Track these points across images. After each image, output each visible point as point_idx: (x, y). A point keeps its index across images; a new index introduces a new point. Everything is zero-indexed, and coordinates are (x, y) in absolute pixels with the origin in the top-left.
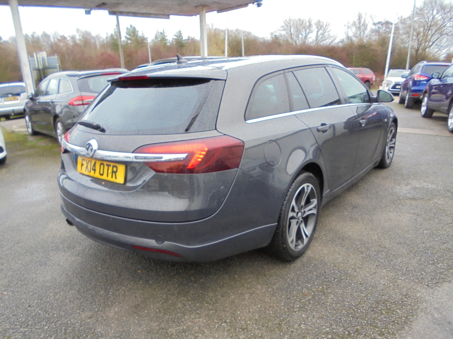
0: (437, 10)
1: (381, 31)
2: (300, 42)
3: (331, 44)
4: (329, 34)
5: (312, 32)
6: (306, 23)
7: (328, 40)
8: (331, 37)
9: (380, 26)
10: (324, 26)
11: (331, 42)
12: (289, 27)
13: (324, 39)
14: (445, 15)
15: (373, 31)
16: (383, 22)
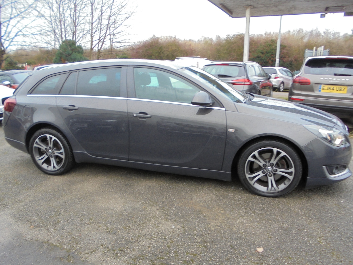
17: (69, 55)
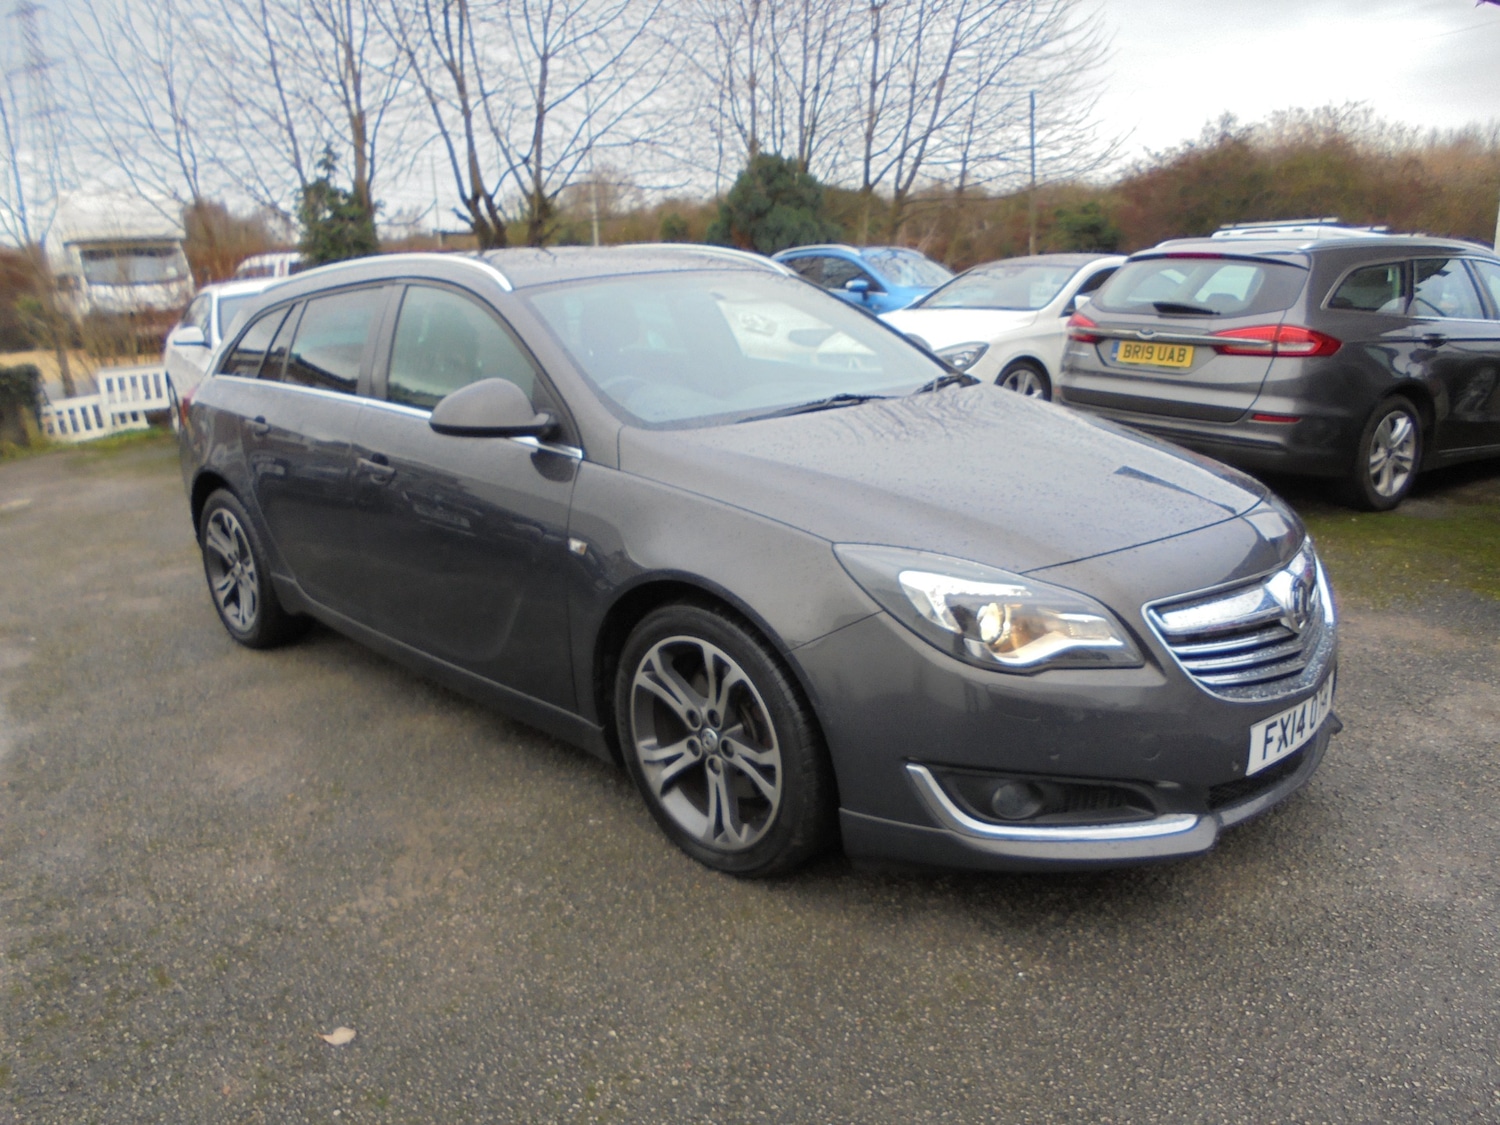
17: (760, 214)
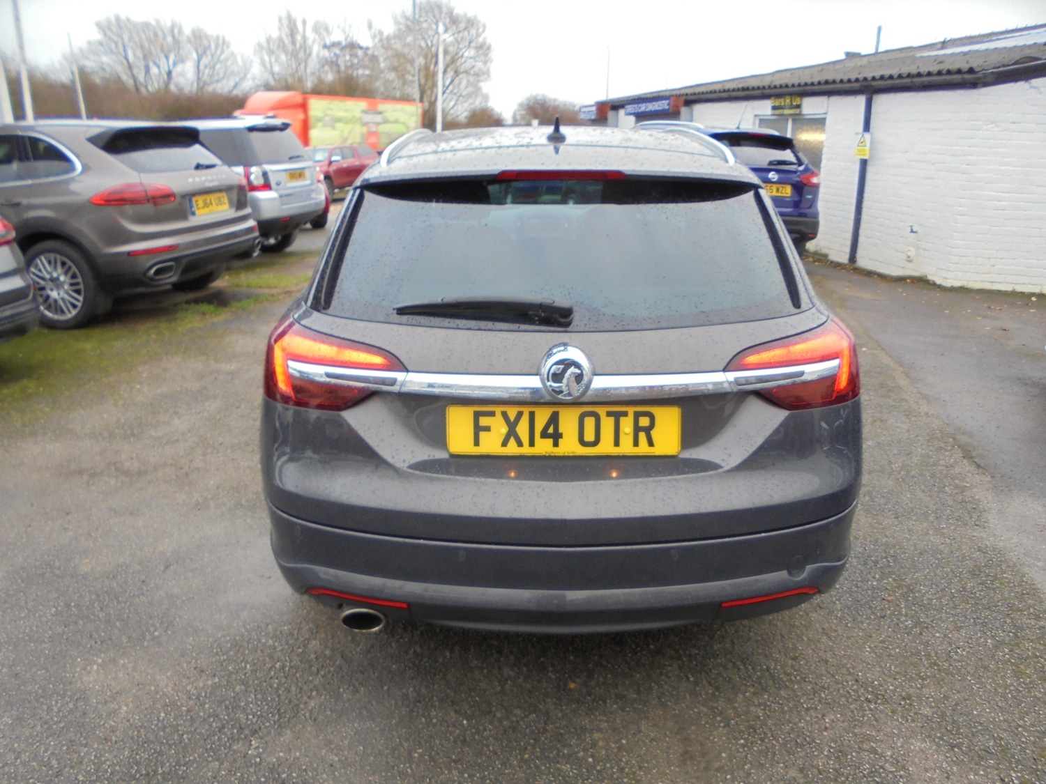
0: (444, 24)
1: (341, 62)
2: (156, 85)
3: (235, 92)
4: (226, 68)
5: (183, 61)
6: (165, 36)
7: (225, 82)
8: (233, 73)
9: (338, 52)
10: (213, 46)
11: (235, 86)
12: (121, 46)
13: (216, 78)
14: (461, 35)
15: (326, 62)
16: (344, 43)
